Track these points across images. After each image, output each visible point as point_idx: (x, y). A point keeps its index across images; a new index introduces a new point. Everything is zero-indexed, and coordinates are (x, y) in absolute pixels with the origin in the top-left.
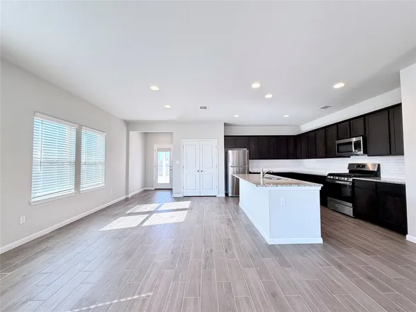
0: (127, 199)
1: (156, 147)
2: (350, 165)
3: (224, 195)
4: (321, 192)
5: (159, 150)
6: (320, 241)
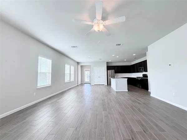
1: (85, 70)
2: (143, 74)
3: (107, 84)
5: (86, 71)
6: (127, 91)
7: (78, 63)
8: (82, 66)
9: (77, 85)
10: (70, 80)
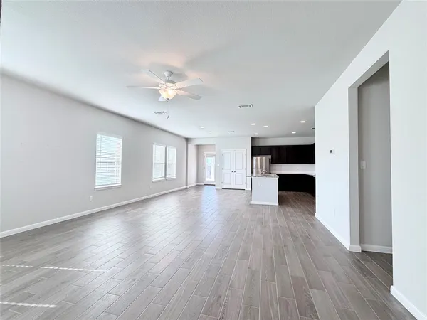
0: (187, 188)
1: (205, 154)
3: (250, 189)
4: (279, 180)
5: (207, 156)
6: (277, 204)
7: (188, 140)
8: (198, 147)
9: (185, 187)
10: (165, 177)
